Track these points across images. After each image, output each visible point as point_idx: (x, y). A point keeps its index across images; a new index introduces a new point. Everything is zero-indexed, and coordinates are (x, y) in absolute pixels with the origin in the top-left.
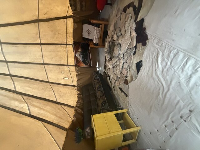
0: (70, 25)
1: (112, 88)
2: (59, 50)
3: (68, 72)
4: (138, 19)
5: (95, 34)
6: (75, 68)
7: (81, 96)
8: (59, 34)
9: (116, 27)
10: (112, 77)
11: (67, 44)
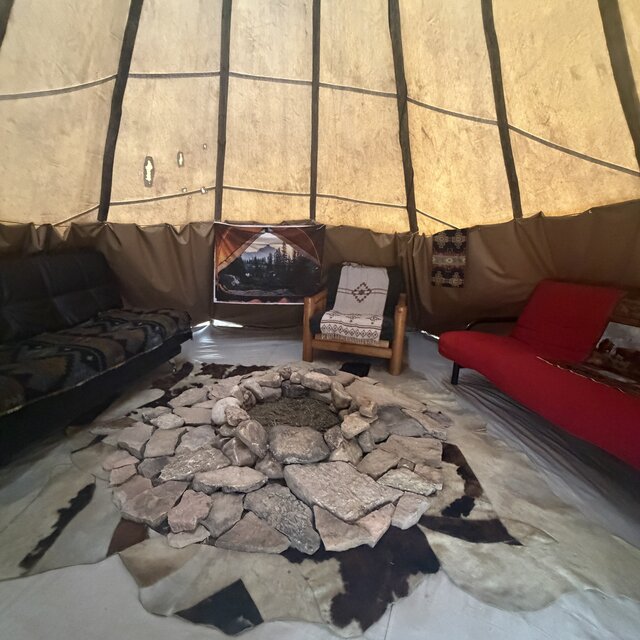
0: (385, 220)
1: (97, 431)
2: (293, 158)
3: (186, 184)
5: (355, 321)
6: (206, 218)
7: (38, 245)
8: (356, 170)
9: (388, 415)
10: (158, 421)
11: (313, 196)
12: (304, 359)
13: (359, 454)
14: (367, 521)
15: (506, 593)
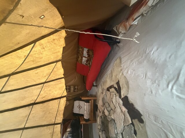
4: (122, 97)
5: (86, 110)
8: (49, 113)
9: (104, 102)
11: (54, 124)
12: (96, 122)
13: (112, 111)
14: (123, 111)
15: (126, 84)
